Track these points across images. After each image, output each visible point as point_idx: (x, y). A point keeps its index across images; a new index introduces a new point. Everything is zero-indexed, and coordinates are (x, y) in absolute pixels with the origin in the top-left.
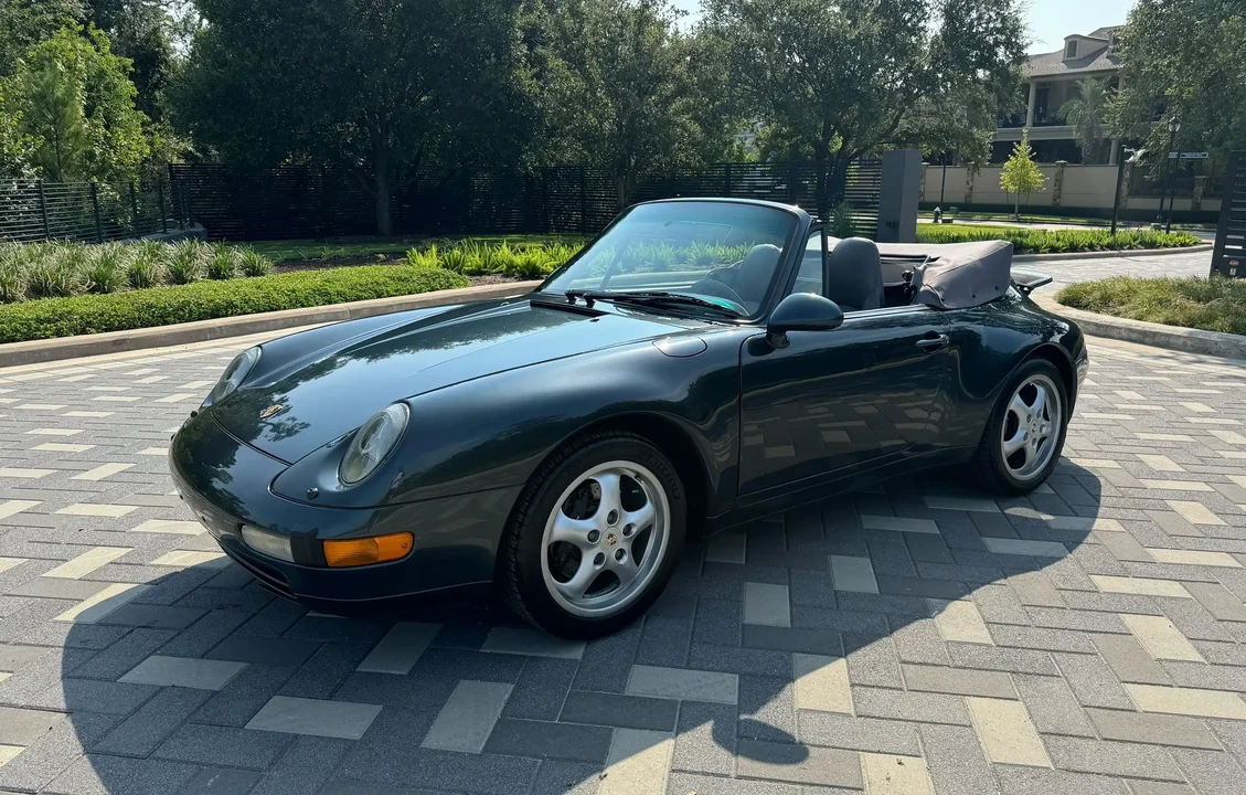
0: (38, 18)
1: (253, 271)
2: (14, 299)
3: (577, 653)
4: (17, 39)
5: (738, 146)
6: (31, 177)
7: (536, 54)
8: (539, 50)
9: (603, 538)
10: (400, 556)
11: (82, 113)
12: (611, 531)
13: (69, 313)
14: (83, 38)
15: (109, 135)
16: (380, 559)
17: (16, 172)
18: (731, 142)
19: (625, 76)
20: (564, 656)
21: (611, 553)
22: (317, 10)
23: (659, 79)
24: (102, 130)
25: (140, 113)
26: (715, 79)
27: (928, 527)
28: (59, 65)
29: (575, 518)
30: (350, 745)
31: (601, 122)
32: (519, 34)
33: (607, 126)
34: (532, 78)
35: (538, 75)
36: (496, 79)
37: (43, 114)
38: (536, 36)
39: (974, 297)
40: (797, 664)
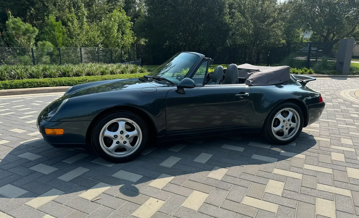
0: (110, 7)
1: (142, 72)
2: (80, 76)
3: (110, 166)
4: (105, 13)
5: (301, 38)
6: (101, 47)
7: (232, 11)
8: (233, 10)
9: (119, 137)
10: (61, 134)
11: (116, 31)
12: (122, 136)
13: (86, 80)
14: (119, 12)
15: (122, 37)
16: (57, 134)
17: (97, 46)
18: (299, 36)
19: (257, 17)
20: (107, 166)
21: (121, 142)
22: (170, 2)
23: (268, 17)
24: (120, 35)
25: (131, 31)
26: (286, 17)
27: (241, 149)
28: (112, 19)
29: (111, 131)
30: (44, 175)
31: (249, 31)
32: (227, 6)
33: (251, 32)
34: (229, 18)
35: (231, 18)
36: (218, 19)
37: (106, 31)
38: (231, 6)
39: (267, 83)
40: (161, 176)
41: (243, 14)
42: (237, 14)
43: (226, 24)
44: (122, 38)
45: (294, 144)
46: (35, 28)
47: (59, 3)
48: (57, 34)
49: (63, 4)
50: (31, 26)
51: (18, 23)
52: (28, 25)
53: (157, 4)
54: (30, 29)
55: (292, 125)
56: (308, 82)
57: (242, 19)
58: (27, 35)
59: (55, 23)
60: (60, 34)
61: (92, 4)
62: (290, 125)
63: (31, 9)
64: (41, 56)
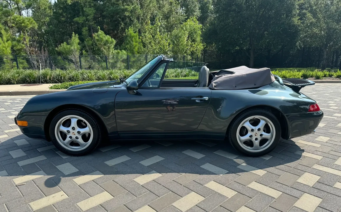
7: (303, 12)
10: (26, 126)
11: (186, 39)
14: (192, 21)
17: (166, 53)
21: (74, 137)
24: (190, 43)
28: (184, 28)
29: (65, 127)
31: (321, 32)
32: (297, 7)
33: (323, 33)
34: (298, 20)
35: (301, 19)
36: (285, 21)
37: (176, 40)
38: (301, 7)
39: (235, 87)
40: (94, 173)
41: (314, 14)
42: (309, 15)
43: (294, 26)
44: (191, 45)
45: (267, 158)
46: (113, 40)
47: (142, 18)
48: (134, 43)
49: (145, 18)
50: (111, 37)
51: (101, 36)
52: (108, 37)
53: (222, 11)
54: (109, 40)
55: (263, 136)
56: (303, 86)
57: (314, 20)
58: (107, 45)
59: (133, 34)
60: (136, 44)
61: (170, 16)
62: (261, 135)
63: (121, 24)
64: (116, 62)
